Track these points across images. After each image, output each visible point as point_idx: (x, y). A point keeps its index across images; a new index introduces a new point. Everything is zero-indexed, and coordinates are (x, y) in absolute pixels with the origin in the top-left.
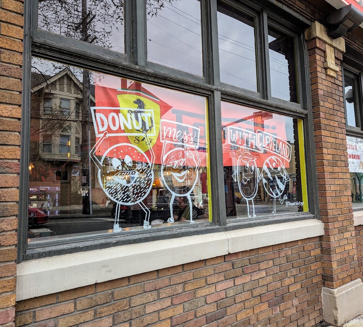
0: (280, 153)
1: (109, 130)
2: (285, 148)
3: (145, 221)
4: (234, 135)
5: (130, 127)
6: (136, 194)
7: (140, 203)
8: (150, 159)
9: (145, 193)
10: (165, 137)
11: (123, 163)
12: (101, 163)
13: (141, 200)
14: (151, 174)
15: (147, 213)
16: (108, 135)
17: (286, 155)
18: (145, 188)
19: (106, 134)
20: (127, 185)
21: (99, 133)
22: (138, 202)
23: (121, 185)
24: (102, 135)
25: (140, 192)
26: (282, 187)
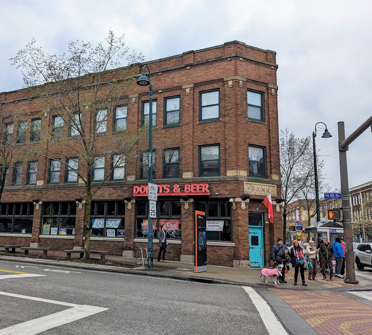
6: (146, 233)
23: (144, 232)
26: (173, 234)
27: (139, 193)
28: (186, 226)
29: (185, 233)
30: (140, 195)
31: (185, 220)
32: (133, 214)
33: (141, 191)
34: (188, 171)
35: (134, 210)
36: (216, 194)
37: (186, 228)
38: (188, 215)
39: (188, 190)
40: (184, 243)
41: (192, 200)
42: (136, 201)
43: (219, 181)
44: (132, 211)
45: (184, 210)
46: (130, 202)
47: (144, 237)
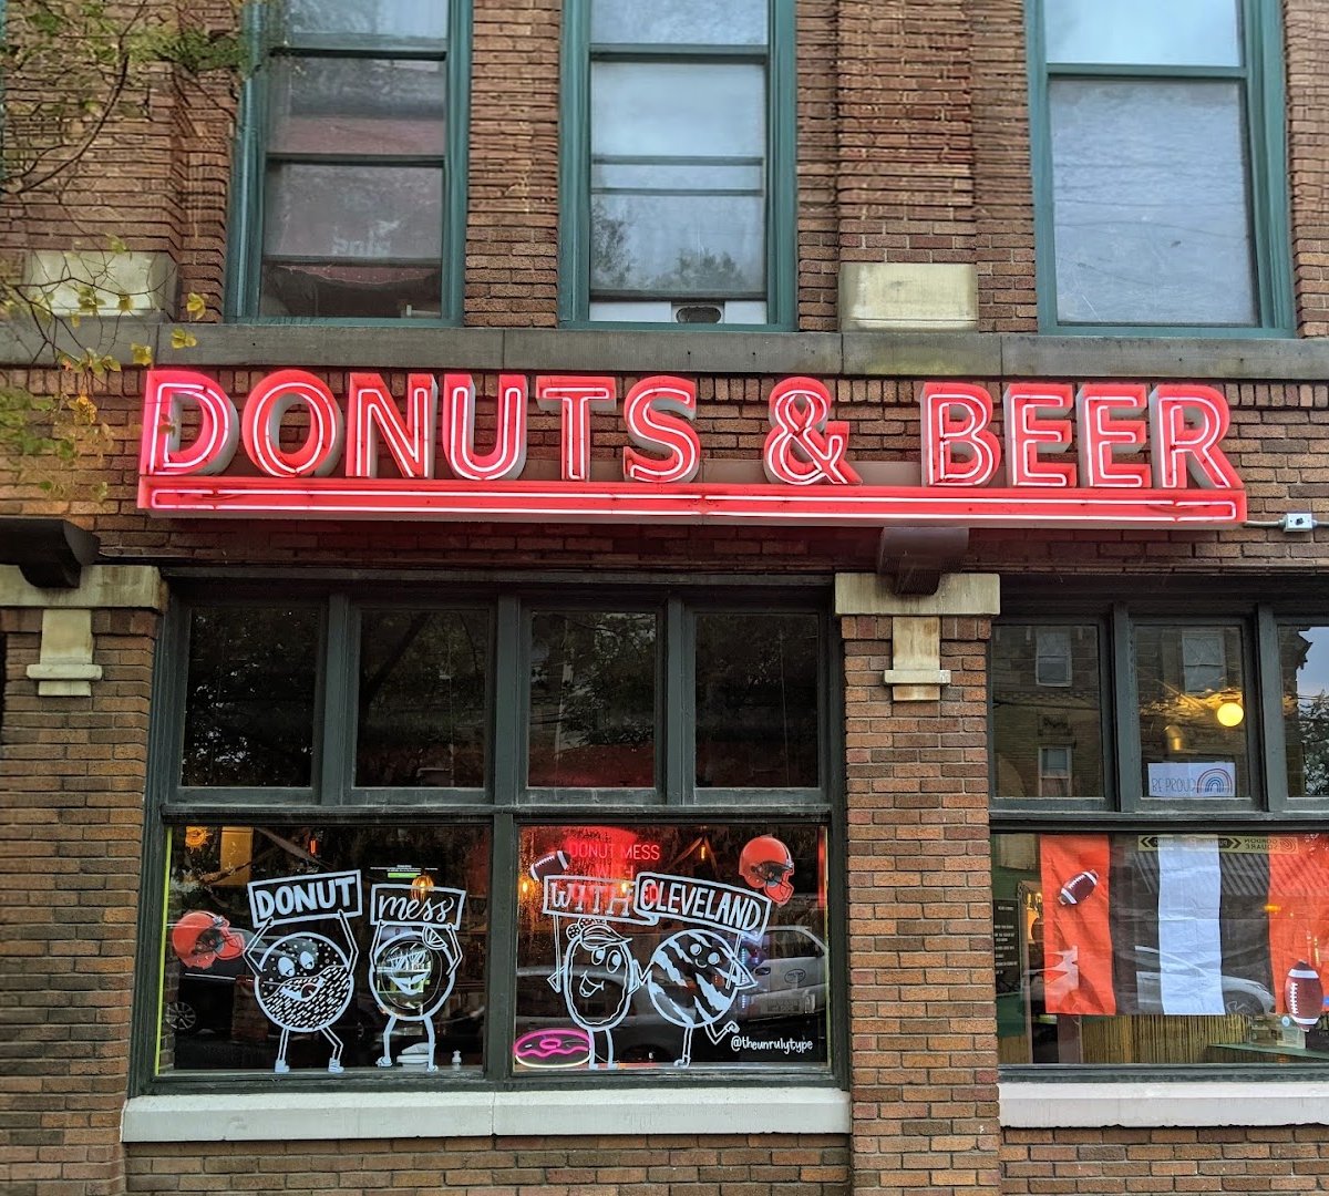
0: (720, 922)
1: (277, 915)
2: (744, 908)
3: (332, 1060)
4: (562, 893)
5: (312, 905)
6: (317, 1015)
7: (325, 1029)
8: (348, 957)
9: (335, 1013)
10: (380, 916)
11: (298, 966)
12: (260, 966)
13: (326, 1025)
14: (348, 981)
15: (336, 1046)
16: (273, 923)
17: (746, 923)
18: (335, 1005)
19: (270, 921)
20: (303, 1000)
21: (260, 921)
22: (321, 1027)
23: (292, 1000)
24: (264, 923)
25: (326, 1011)
26: (722, 1003)
27: (240, 464)
28: (905, 910)
29: (911, 993)
30: (246, 501)
31: (904, 832)
32: (127, 763)
33: (264, 444)
34: (923, 250)
35: (132, 709)
36: (1291, 522)
37: (909, 938)
38: (931, 772)
39: (959, 458)
40: (895, 1127)
41: (978, 595)
42: (179, 586)
43: (1313, 383)
44: (99, 729)
45: (883, 708)
46: (78, 598)
47: (281, 1067)
